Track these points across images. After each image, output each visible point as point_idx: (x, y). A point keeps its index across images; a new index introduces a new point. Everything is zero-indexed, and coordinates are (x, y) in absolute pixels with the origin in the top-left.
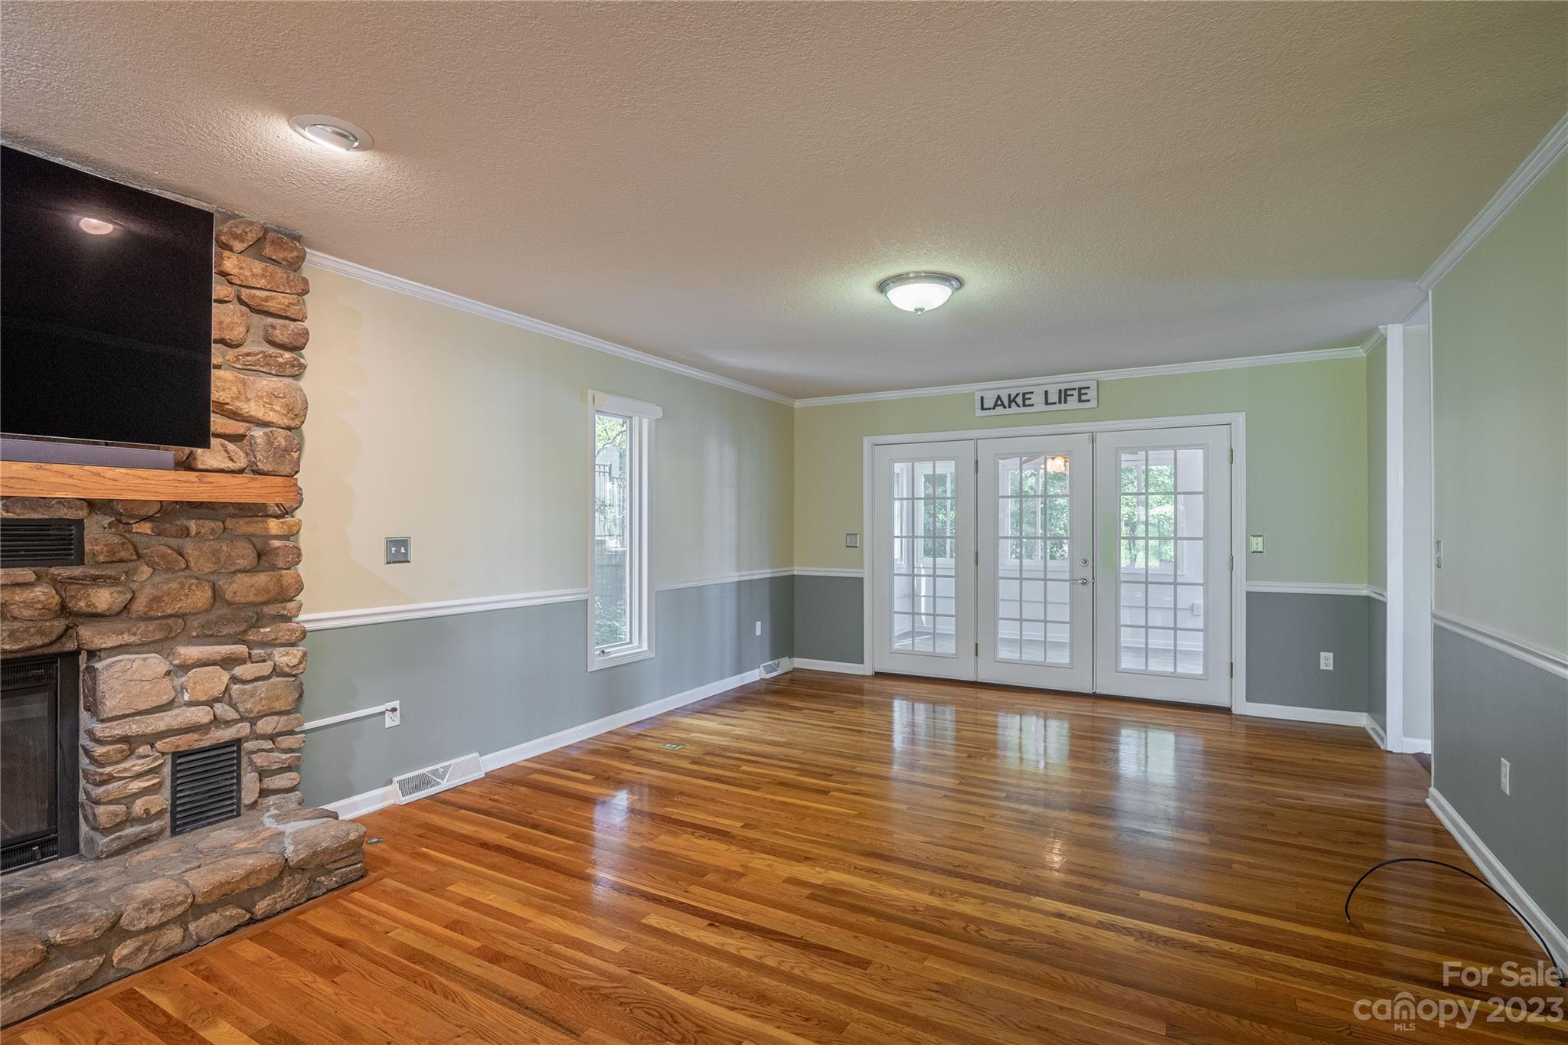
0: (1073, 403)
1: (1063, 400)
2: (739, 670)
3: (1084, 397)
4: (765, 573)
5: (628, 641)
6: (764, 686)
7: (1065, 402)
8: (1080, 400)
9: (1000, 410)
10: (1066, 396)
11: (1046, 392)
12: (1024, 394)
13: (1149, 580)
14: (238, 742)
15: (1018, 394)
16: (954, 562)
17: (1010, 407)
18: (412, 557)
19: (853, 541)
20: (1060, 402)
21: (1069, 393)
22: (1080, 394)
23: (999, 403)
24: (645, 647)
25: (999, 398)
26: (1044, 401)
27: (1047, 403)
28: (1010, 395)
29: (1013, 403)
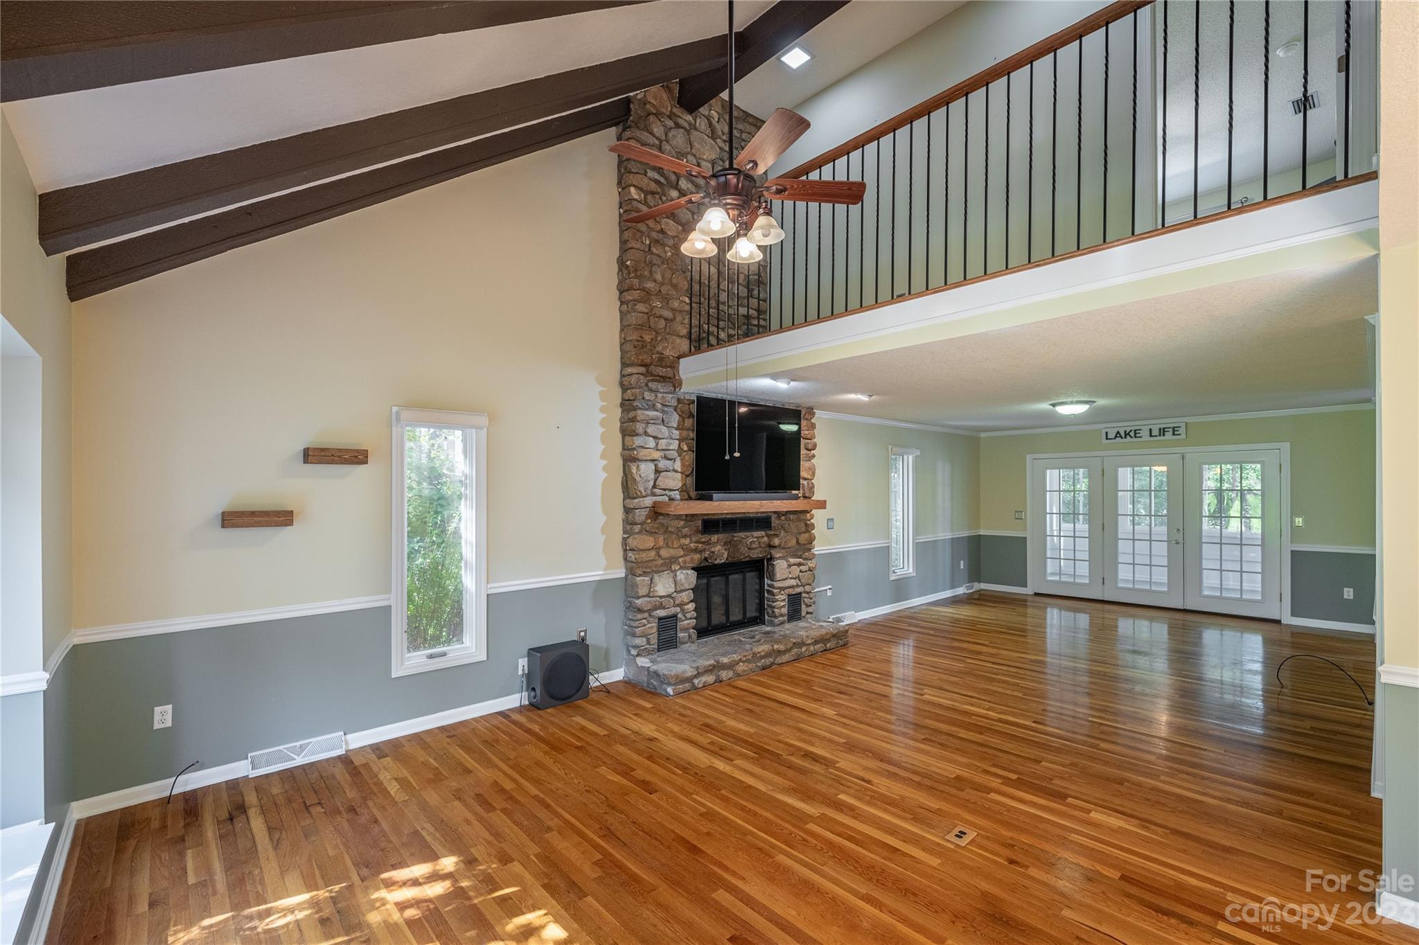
0: (1169, 436)
1: (1162, 433)
2: (953, 587)
3: (1176, 433)
4: (965, 534)
5: (902, 567)
6: (965, 596)
7: (1164, 435)
8: (1174, 434)
9: (1118, 440)
10: (1164, 432)
11: (1151, 430)
12: (1135, 431)
13: (1243, 543)
14: (800, 593)
15: (1131, 431)
16: (1087, 527)
17: (1125, 438)
18: (835, 527)
19: (1019, 516)
20: (1160, 435)
21: (1166, 430)
22: (1174, 431)
23: (1118, 435)
24: (911, 570)
25: (1118, 432)
26: (1149, 434)
27: (1151, 436)
28: (1125, 431)
29: (1128, 436)
